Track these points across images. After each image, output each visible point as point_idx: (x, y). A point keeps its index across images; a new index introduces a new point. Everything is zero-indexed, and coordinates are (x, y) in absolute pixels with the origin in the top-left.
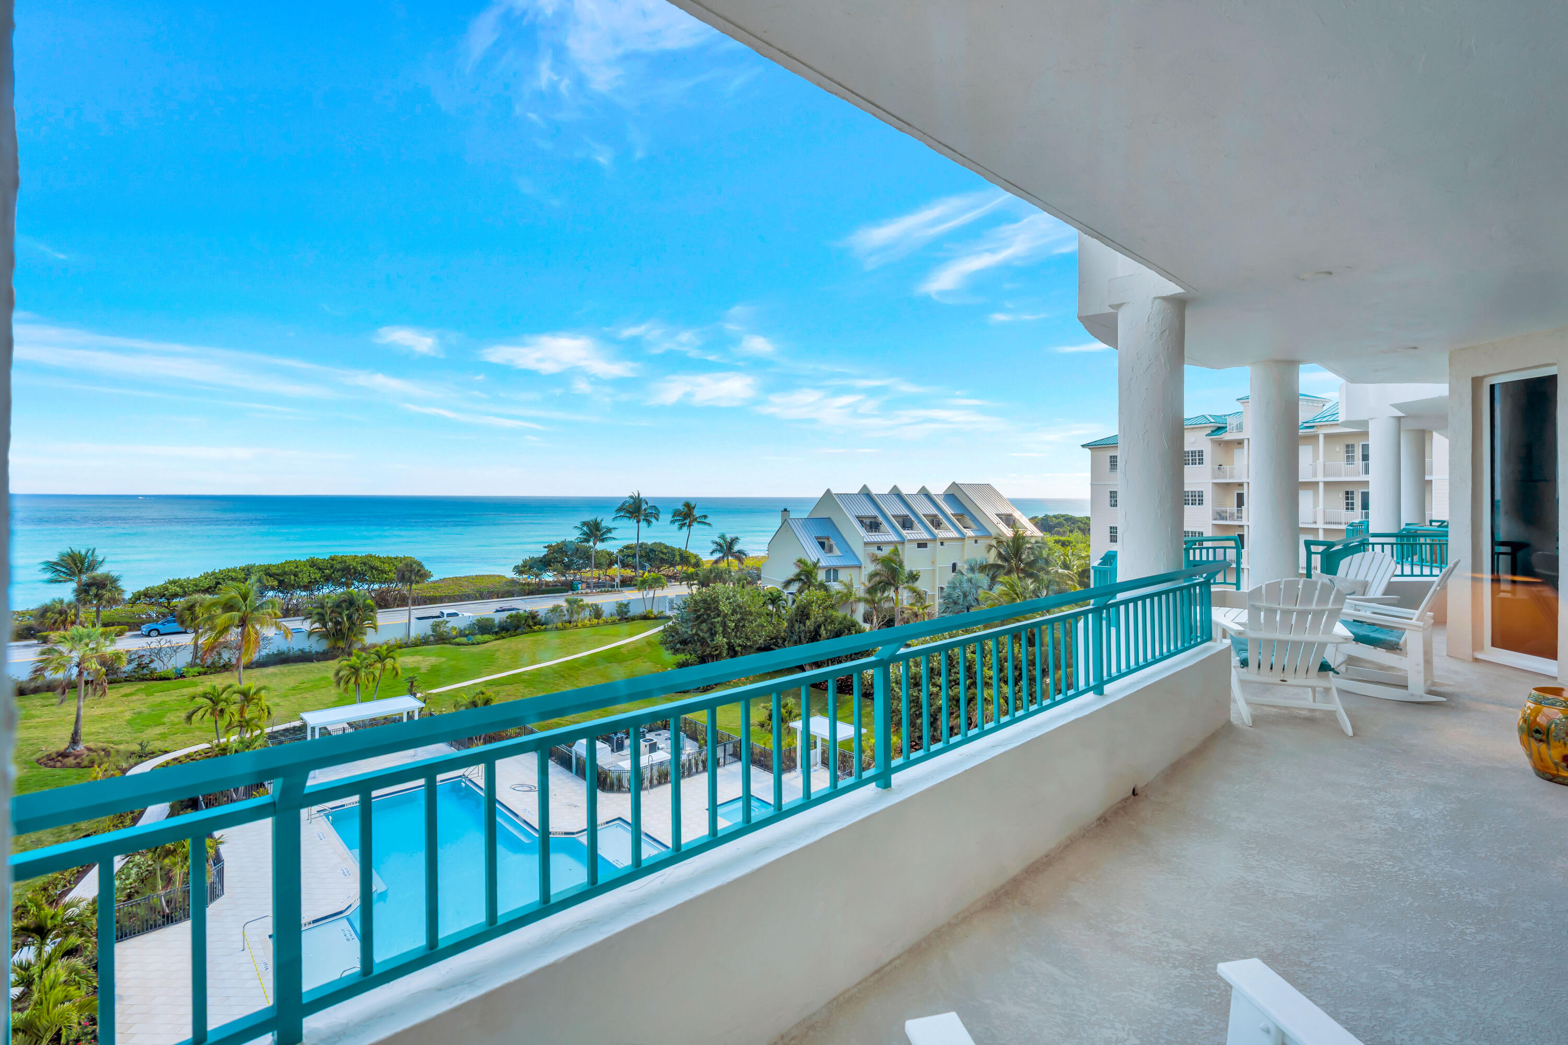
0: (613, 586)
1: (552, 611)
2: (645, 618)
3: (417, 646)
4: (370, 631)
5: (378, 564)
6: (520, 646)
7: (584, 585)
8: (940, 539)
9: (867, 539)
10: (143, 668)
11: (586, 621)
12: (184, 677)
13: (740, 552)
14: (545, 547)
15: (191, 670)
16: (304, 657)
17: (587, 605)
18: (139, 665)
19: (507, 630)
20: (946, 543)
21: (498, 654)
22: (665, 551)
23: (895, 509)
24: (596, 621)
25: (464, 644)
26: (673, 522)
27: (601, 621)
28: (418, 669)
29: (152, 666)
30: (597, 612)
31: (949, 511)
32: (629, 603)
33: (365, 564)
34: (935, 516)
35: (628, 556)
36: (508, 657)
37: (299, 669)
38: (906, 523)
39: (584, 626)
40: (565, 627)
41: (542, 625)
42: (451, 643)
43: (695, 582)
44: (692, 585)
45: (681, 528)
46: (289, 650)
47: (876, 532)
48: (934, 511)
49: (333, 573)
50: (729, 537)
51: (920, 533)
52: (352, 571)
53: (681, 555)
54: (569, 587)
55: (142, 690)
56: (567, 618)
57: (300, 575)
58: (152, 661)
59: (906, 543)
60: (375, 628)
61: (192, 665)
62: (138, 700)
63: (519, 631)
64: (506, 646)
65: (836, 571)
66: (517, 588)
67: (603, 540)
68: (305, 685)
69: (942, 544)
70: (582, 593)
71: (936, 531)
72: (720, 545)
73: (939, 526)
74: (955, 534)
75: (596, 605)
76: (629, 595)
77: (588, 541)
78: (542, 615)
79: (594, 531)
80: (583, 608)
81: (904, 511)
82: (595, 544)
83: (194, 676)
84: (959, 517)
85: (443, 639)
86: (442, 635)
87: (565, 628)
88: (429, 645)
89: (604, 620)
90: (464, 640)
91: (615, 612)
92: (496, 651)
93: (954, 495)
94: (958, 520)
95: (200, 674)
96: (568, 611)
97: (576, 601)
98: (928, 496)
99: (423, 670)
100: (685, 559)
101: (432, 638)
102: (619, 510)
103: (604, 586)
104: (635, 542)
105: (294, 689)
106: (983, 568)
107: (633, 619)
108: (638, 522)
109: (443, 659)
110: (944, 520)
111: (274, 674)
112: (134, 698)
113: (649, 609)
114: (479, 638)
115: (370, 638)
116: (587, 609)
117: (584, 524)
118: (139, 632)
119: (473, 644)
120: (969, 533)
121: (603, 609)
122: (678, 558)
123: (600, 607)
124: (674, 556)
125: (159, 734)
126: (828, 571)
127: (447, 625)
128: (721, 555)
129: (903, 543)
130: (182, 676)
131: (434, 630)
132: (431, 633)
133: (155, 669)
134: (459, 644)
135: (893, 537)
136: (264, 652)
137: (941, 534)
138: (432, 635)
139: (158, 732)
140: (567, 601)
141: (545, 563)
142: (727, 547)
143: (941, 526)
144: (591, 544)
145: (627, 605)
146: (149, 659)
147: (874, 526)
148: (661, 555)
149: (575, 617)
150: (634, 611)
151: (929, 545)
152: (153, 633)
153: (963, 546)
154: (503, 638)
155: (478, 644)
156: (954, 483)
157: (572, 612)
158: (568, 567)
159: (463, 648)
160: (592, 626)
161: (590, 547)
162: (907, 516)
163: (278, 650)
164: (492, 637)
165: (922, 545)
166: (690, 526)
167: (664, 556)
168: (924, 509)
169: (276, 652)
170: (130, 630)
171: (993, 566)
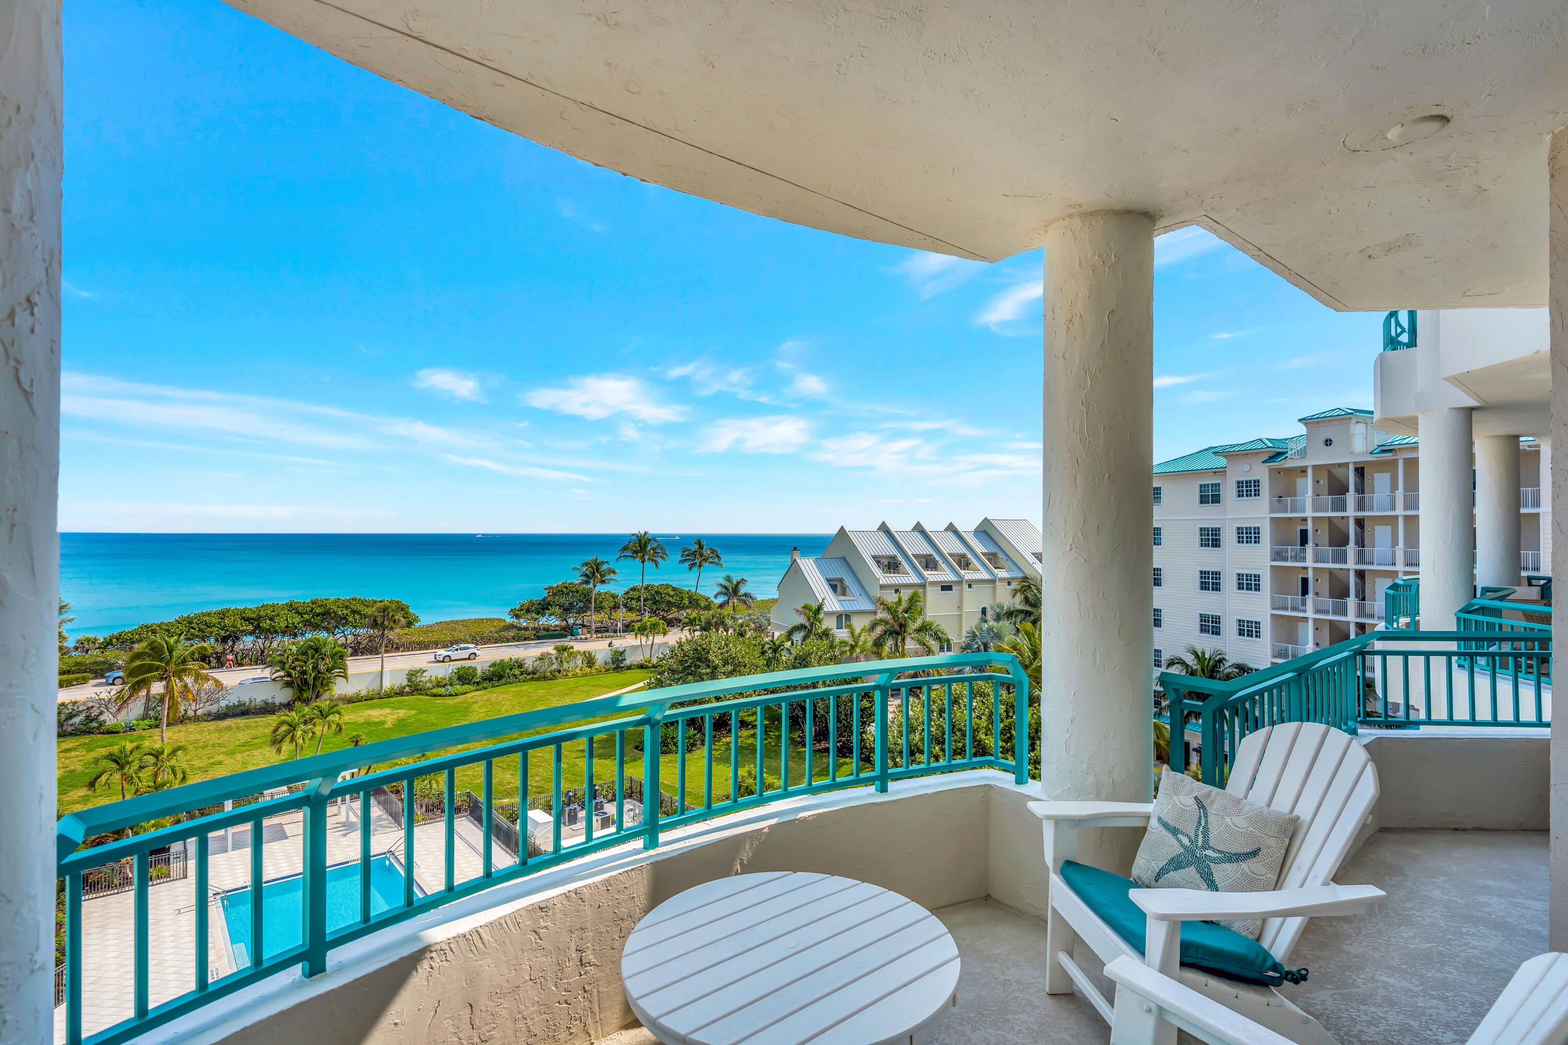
0: (615, 631)
1: (540, 659)
2: (642, 667)
3: (389, 697)
4: (340, 681)
5: (360, 608)
6: (500, 698)
7: (585, 630)
8: (967, 581)
9: (883, 581)
10: (92, 721)
11: (578, 670)
12: (134, 730)
13: (746, 595)
14: (546, 589)
15: (141, 723)
16: (267, 709)
17: (579, 652)
18: (87, 717)
19: (490, 680)
20: (974, 586)
21: (475, 706)
22: (672, 593)
23: (916, 546)
24: (588, 670)
25: (440, 696)
26: (682, 562)
27: (593, 670)
28: (383, 723)
29: (102, 718)
30: (590, 660)
31: (979, 548)
32: (625, 650)
33: (347, 607)
34: (964, 556)
35: (632, 599)
36: (484, 710)
37: (256, 722)
38: (929, 563)
39: (575, 676)
40: (554, 676)
41: (529, 674)
42: (427, 695)
43: (698, 627)
44: (694, 631)
45: (691, 569)
46: (251, 701)
47: (894, 573)
48: (962, 550)
49: (313, 617)
50: (735, 578)
51: (945, 575)
52: (333, 615)
53: (690, 598)
54: (567, 631)
55: (85, 744)
56: (555, 667)
57: (276, 620)
58: (101, 713)
59: (927, 585)
60: (345, 677)
61: (144, 718)
62: (76, 756)
63: (503, 681)
64: (485, 698)
65: (848, 617)
66: (511, 633)
67: (603, 582)
68: (257, 741)
69: (970, 586)
70: (581, 639)
71: (963, 572)
72: (726, 588)
73: (967, 566)
74: (985, 575)
75: (590, 654)
76: (627, 641)
77: (587, 582)
78: (529, 665)
79: (595, 572)
80: (573, 655)
81: (928, 550)
82: (595, 586)
83: (144, 729)
84: (992, 557)
85: (421, 690)
86: (419, 685)
87: (553, 678)
88: (402, 696)
89: (597, 669)
90: (441, 691)
91: (610, 660)
92: (474, 703)
93: (986, 530)
94: (989, 560)
95: (151, 727)
96: (556, 659)
97: (565, 649)
98: (956, 532)
99: (388, 725)
100: (694, 602)
101: (407, 689)
102: (625, 549)
103: (607, 631)
104: (638, 584)
105: (244, 745)
106: (1010, 614)
107: (629, 668)
108: (643, 562)
109: (413, 712)
110: (973, 560)
111: (229, 728)
112: (73, 754)
113: (647, 656)
114: (459, 688)
115: (340, 688)
116: (579, 657)
117: (586, 564)
118: (104, 680)
119: (451, 695)
120: (1002, 574)
121: (596, 657)
122: (686, 602)
123: (593, 654)
124: (682, 599)
125: (81, 797)
126: (839, 616)
127: (424, 674)
128: (725, 598)
129: (923, 586)
130: (132, 729)
131: (409, 680)
132: (405, 683)
133: (105, 721)
134: (435, 696)
135: (913, 579)
136: (223, 703)
137: (968, 575)
138: (408, 685)
139: (82, 794)
140: (556, 648)
141: (543, 607)
142: (732, 590)
143: (970, 566)
144: (591, 585)
145: (622, 653)
146: (98, 711)
147: (892, 566)
148: (667, 597)
149: (565, 665)
150: (632, 659)
151: (954, 588)
152: (117, 681)
153: (994, 588)
154: (485, 688)
155: (456, 695)
156: (986, 519)
157: (561, 661)
158: (567, 610)
159: (439, 701)
160: (584, 675)
161: (591, 591)
162: (931, 555)
163: (239, 701)
164: (472, 688)
165: (946, 587)
166: (700, 566)
167: (670, 599)
168: (950, 546)
169: (236, 704)
170: (96, 678)
171: (1021, 611)
